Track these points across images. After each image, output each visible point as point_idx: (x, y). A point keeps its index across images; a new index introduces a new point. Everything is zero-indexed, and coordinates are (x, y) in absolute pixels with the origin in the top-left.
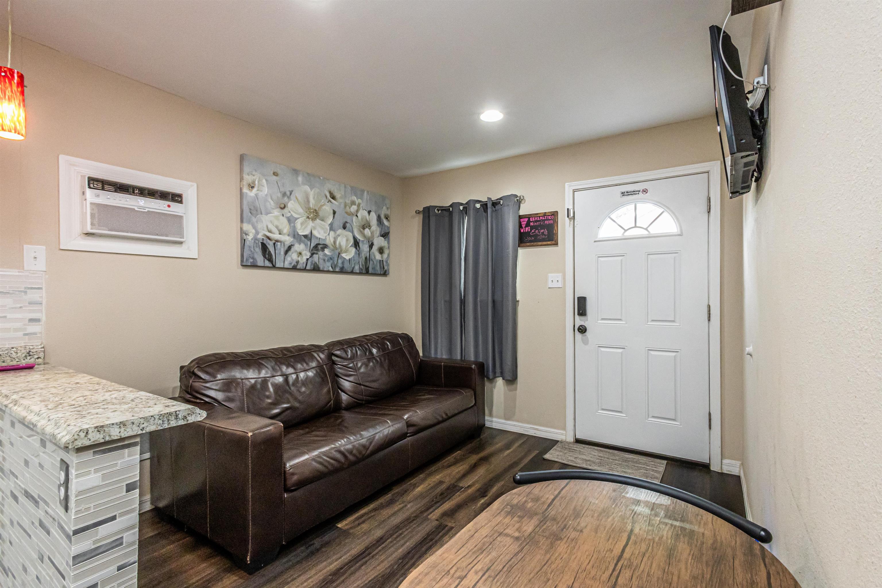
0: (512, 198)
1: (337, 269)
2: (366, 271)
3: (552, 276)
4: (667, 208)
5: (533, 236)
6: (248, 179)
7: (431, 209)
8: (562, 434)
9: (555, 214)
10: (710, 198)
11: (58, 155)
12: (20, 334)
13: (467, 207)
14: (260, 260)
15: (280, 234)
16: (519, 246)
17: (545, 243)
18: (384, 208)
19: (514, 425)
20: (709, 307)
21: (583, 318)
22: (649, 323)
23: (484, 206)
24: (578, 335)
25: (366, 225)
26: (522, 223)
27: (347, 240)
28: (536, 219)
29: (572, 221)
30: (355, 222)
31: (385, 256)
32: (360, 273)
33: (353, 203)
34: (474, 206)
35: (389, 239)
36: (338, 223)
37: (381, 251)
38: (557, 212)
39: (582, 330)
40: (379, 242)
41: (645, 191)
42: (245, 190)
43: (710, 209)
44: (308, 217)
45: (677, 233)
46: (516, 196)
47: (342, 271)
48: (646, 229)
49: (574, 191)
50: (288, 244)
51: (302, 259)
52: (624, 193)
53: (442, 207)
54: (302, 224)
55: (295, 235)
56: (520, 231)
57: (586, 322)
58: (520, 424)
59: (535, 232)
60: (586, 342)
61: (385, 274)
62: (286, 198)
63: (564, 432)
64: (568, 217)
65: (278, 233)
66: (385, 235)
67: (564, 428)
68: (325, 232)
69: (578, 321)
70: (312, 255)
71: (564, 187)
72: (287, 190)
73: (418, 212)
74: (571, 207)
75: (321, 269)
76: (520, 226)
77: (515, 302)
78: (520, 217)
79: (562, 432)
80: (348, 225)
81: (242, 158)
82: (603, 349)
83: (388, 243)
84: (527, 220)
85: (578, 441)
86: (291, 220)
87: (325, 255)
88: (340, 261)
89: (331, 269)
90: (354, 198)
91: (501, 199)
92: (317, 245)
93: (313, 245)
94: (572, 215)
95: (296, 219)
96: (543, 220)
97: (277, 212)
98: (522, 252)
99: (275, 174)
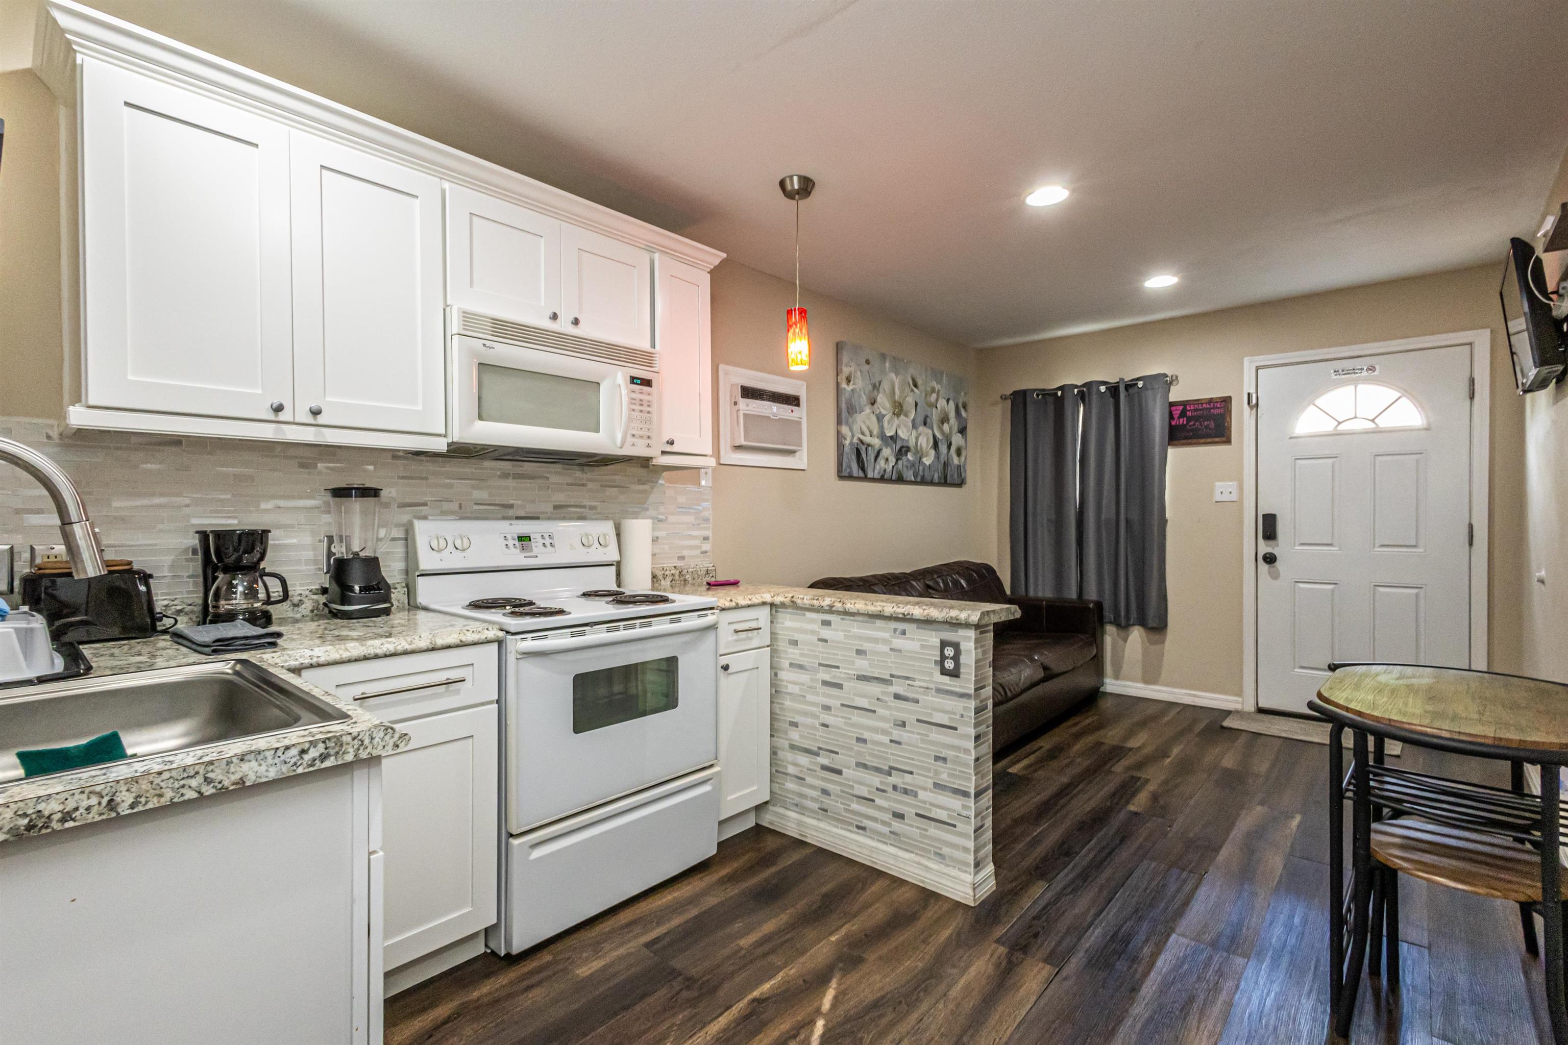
0: (1162, 378)
1: (919, 479)
2: (944, 482)
3: (1219, 486)
4: (1407, 392)
5: (1191, 430)
6: (846, 370)
7: (1028, 394)
8: (1237, 702)
9: (1227, 401)
10: (1473, 380)
11: (718, 365)
12: (698, 552)
13: (1085, 393)
14: (856, 471)
15: (871, 436)
16: (1169, 445)
17: (1209, 440)
18: (962, 394)
19: (1159, 691)
20: (1471, 527)
21: (1271, 542)
22: (1376, 549)
23: (1114, 390)
24: (1264, 567)
25: (944, 419)
26: (1174, 413)
27: (927, 440)
28: (1196, 406)
29: (1255, 409)
30: (935, 416)
31: (963, 459)
32: (939, 484)
33: (933, 390)
34: (1099, 390)
35: (966, 437)
36: (920, 419)
37: (959, 452)
38: (1230, 398)
39: (1270, 559)
40: (957, 440)
41: (1372, 369)
42: (844, 385)
43: (1473, 394)
44: (894, 414)
45: (1422, 427)
46: (1165, 375)
47: (923, 482)
48: (1373, 421)
49: (1257, 369)
50: (877, 447)
51: (888, 465)
52: (1338, 371)
53: (1044, 390)
54: (889, 422)
55: (882, 436)
56: (1170, 424)
57: (1276, 549)
58: (1169, 689)
59: (1194, 424)
60: (1275, 576)
61: (960, 484)
62: (876, 392)
63: (1240, 699)
64: (1249, 403)
65: (868, 434)
66: (962, 431)
67: (1239, 693)
68: (908, 432)
69: (1264, 548)
70: (897, 460)
71: (1242, 363)
72: (876, 381)
73: (1003, 398)
74: (1253, 391)
75: (905, 479)
76: (1171, 417)
77: (1163, 522)
78: (1171, 405)
79: (1236, 698)
80: (928, 420)
81: (839, 347)
82: (1301, 585)
83: (966, 442)
84: (1181, 408)
85: (1261, 711)
86: (880, 418)
87: (908, 460)
88: (921, 468)
89: (913, 479)
90: (934, 384)
91: (1139, 379)
92: (902, 447)
93: (898, 448)
94: (1254, 401)
95: (885, 415)
96: (1207, 409)
97: (868, 410)
98: (1171, 452)
99: (868, 362)
